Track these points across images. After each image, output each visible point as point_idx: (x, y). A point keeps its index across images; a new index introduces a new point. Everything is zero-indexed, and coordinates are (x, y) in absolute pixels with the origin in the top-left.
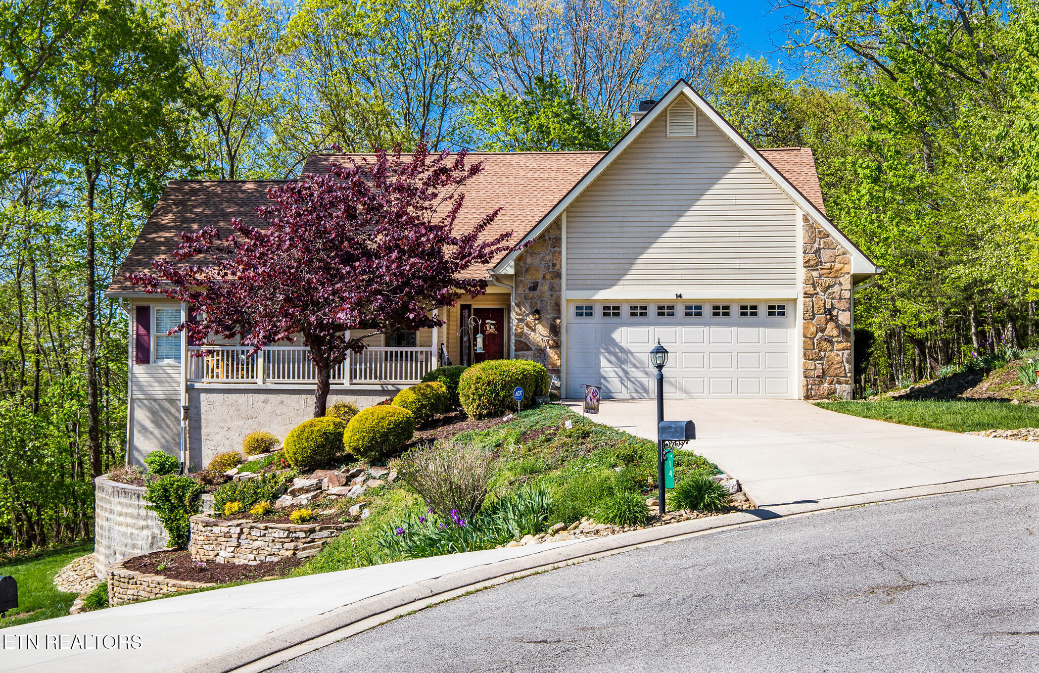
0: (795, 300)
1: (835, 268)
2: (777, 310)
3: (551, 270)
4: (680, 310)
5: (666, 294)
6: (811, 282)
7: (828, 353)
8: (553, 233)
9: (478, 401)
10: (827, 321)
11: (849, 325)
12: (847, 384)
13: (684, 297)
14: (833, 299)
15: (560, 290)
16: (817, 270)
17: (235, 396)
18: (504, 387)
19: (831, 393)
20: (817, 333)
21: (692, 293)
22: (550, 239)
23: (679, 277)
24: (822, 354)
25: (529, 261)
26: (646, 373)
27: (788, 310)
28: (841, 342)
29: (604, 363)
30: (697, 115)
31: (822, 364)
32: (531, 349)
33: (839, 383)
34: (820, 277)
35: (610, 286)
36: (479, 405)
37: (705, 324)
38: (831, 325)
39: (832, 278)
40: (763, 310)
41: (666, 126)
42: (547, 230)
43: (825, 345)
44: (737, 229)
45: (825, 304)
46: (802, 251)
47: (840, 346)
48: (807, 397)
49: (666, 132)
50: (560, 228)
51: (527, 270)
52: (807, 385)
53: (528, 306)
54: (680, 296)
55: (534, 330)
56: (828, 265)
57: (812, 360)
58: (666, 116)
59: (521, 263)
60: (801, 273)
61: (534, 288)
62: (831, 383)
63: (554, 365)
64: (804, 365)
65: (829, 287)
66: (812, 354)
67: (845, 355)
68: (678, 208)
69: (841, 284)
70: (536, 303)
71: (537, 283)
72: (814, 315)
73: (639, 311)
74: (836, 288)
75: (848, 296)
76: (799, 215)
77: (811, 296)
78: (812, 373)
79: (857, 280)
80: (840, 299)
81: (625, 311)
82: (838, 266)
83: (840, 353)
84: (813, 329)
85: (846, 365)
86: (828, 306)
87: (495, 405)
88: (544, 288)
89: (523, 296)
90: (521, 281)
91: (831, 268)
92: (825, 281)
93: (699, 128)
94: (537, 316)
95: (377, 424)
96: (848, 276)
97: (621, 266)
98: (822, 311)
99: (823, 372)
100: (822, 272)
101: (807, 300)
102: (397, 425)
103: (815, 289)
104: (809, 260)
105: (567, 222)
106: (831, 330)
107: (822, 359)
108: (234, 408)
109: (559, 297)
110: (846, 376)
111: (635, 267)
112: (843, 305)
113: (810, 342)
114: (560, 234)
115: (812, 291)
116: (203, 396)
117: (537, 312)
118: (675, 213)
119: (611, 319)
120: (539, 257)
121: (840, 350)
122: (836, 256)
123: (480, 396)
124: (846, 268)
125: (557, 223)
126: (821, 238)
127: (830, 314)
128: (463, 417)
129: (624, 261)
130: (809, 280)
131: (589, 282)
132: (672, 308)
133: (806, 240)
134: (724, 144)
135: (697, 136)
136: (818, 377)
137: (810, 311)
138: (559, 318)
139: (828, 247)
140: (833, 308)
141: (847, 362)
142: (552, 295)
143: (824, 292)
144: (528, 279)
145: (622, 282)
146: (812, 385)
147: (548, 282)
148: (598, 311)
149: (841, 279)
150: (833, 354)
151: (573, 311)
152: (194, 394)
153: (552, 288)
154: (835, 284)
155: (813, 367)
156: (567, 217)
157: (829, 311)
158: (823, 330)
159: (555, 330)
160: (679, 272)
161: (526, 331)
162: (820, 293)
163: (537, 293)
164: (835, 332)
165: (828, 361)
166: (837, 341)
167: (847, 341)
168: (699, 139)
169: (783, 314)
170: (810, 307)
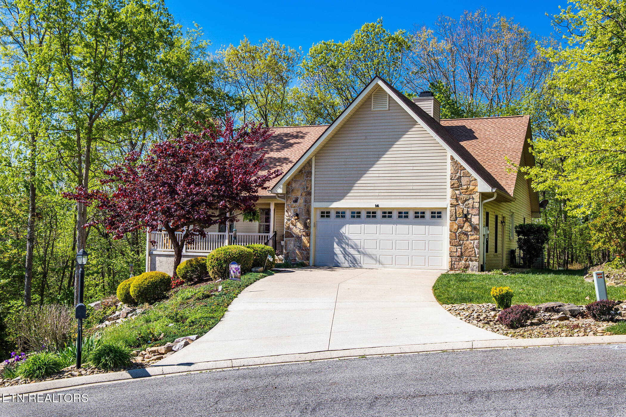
0: (446, 208)
1: (470, 189)
2: (437, 214)
3: (306, 190)
4: (379, 214)
5: (370, 204)
6: (455, 197)
7: (464, 242)
8: (307, 169)
10: (465, 222)
11: (478, 225)
12: (476, 261)
13: (380, 206)
14: (468, 208)
15: (310, 202)
16: (459, 190)
19: (466, 268)
20: (458, 229)
21: (386, 204)
22: (305, 172)
23: (377, 194)
24: (461, 242)
25: (293, 185)
26: (359, 252)
27: (443, 215)
28: (473, 235)
29: (335, 246)
31: (461, 249)
32: (293, 237)
33: (472, 261)
34: (461, 194)
35: (339, 200)
37: (394, 223)
38: (467, 224)
39: (468, 195)
40: (428, 215)
41: (371, 105)
42: (304, 167)
43: (463, 236)
44: (412, 165)
45: (463, 211)
46: (450, 178)
47: (472, 238)
48: (451, 269)
49: (371, 108)
50: (311, 166)
51: (292, 190)
52: (452, 261)
53: (292, 211)
54: (378, 206)
55: (295, 226)
56: (465, 187)
57: (455, 246)
58: (371, 98)
59: (290, 187)
60: (449, 192)
61: (296, 201)
62: (466, 261)
63: (306, 246)
64: (450, 249)
65: (466, 200)
66: (455, 242)
67: (475, 243)
68: (378, 153)
69: (473, 199)
70: (297, 210)
71: (298, 198)
72: (456, 218)
73: (356, 215)
74: (470, 201)
75: (478, 207)
76: (449, 156)
77: (455, 206)
78: (455, 254)
79: (484, 196)
80: (473, 208)
81: (348, 214)
82: (471, 187)
83: (472, 242)
84: (456, 227)
85: (476, 249)
86: (465, 212)
88: (301, 201)
89: (290, 206)
90: (289, 197)
91: (467, 189)
92: (464, 197)
93: (390, 105)
94: (297, 218)
96: (478, 194)
97: (345, 188)
98: (461, 215)
99: (462, 253)
100: (461, 191)
101: (452, 208)
103: (457, 202)
104: (454, 184)
105: (315, 162)
106: (467, 228)
107: (461, 245)
109: (309, 207)
110: (476, 257)
111: (354, 188)
112: (475, 211)
113: (454, 235)
114: (311, 168)
115: (455, 203)
116: (157, 258)
117: (297, 215)
118: (376, 156)
119: (340, 220)
120: (299, 183)
121: (472, 240)
122: (470, 181)
124: (477, 189)
125: (309, 163)
126: (461, 170)
127: (467, 218)
128: (209, 279)
129: (346, 185)
130: (454, 196)
131: (328, 198)
132: (374, 213)
133: (452, 171)
134: (402, 114)
135: (389, 110)
136: (458, 256)
137: (454, 216)
138: (309, 219)
139: (466, 175)
140: (468, 213)
141: (477, 248)
142: (305, 205)
144: (293, 196)
145: (347, 198)
146: (455, 261)
147: (304, 197)
148: (333, 214)
149: (473, 196)
150: (468, 242)
151: (319, 214)
152: (153, 257)
153: (306, 201)
154: (470, 199)
155: (455, 250)
156: (315, 159)
157: (466, 216)
158: (462, 228)
159: (307, 226)
160: (378, 191)
161: (291, 226)
162: (461, 204)
163: (298, 204)
164: (469, 229)
165: (465, 247)
166: (470, 234)
167: (476, 235)
168: (390, 111)
169: (440, 217)
170: (454, 213)
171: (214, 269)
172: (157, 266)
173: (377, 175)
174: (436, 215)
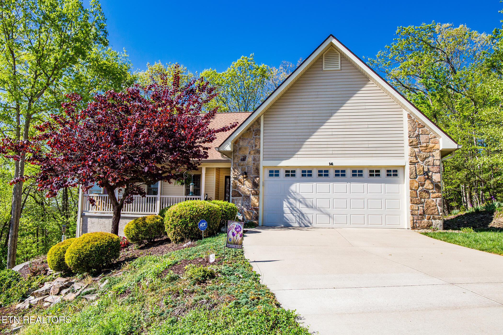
0: (404, 167)
1: (430, 147)
3: (254, 149)
4: (332, 173)
5: (324, 163)
6: (414, 155)
7: (426, 200)
8: (255, 127)
10: (426, 179)
11: (440, 182)
12: (439, 219)
13: (334, 165)
14: (428, 165)
15: (259, 160)
16: (418, 147)
17: (104, 220)
19: (429, 226)
20: (419, 187)
21: (339, 162)
22: (253, 130)
23: (331, 152)
24: (423, 200)
25: (241, 143)
27: (400, 173)
28: (435, 193)
29: (285, 205)
30: (341, 58)
31: (423, 207)
32: (241, 196)
33: (435, 219)
34: (420, 152)
35: (289, 158)
37: (347, 181)
38: (428, 182)
39: (428, 152)
40: (383, 173)
41: (322, 64)
42: (252, 125)
43: (424, 194)
44: (367, 123)
45: (423, 168)
46: (408, 136)
47: (434, 195)
48: (413, 228)
49: (322, 67)
50: (259, 124)
51: (240, 149)
52: (413, 220)
53: (240, 170)
54: (332, 164)
55: (244, 185)
56: (425, 145)
57: (416, 204)
58: (322, 59)
59: (237, 145)
60: (407, 150)
61: (244, 159)
62: (429, 219)
63: (255, 205)
64: (411, 207)
65: (426, 158)
66: (416, 200)
67: (438, 201)
68: (330, 111)
69: (433, 156)
70: (245, 168)
71: (246, 156)
72: (416, 175)
73: (307, 173)
74: (431, 159)
75: (438, 164)
76: (405, 114)
77: (414, 163)
78: (416, 212)
79: (444, 153)
80: (433, 165)
81: (298, 173)
82: (431, 145)
83: (434, 200)
84: (416, 184)
85: (439, 207)
86: (426, 170)
88: (250, 159)
89: (237, 164)
90: (236, 155)
91: (427, 146)
92: (424, 155)
93: (342, 65)
94: (245, 176)
96: (438, 151)
97: (296, 146)
98: (422, 173)
99: (424, 212)
100: (421, 149)
101: (412, 166)
103: (417, 160)
104: (412, 142)
105: (264, 121)
106: (428, 185)
107: (422, 203)
108: (103, 226)
109: (258, 165)
110: (439, 215)
111: (304, 146)
112: (436, 169)
113: (414, 193)
114: (260, 126)
115: (414, 160)
116: (89, 219)
117: (246, 173)
118: (328, 115)
119: (290, 178)
120: (247, 141)
121: (434, 198)
122: (430, 139)
124: (436, 146)
125: (258, 121)
126: (419, 128)
127: (428, 175)
129: (297, 143)
130: (413, 154)
131: (277, 156)
132: (327, 171)
133: (410, 129)
134: (357, 74)
135: (341, 70)
136: (420, 215)
137: (414, 173)
138: (258, 177)
139: (424, 133)
140: (429, 171)
141: (439, 206)
142: (254, 164)
143: (423, 161)
144: (240, 154)
145: (296, 156)
146: (416, 220)
147: (252, 156)
148: (282, 173)
149: (433, 153)
150: (430, 200)
151: (267, 173)
152: (85, 218)
153: (254, 160)
154: (430, 156)
155: (417, 209)
156: (264, 118)
157: (426, 173)
158: (423, 185)
159: (256, 185)
160: (331, 149)
161: (238, 184)
162: (420, 162)
163: (246, 162)
164: (431, 187)
165: (427, 205)
166: (432, 192)
167: (438, 192)
168: (342, 71)
169: (396, 175)
170: (414, 170)
171: (175, 229)
172: (88, 227)
173: (331, 133)
174: (392, 173)
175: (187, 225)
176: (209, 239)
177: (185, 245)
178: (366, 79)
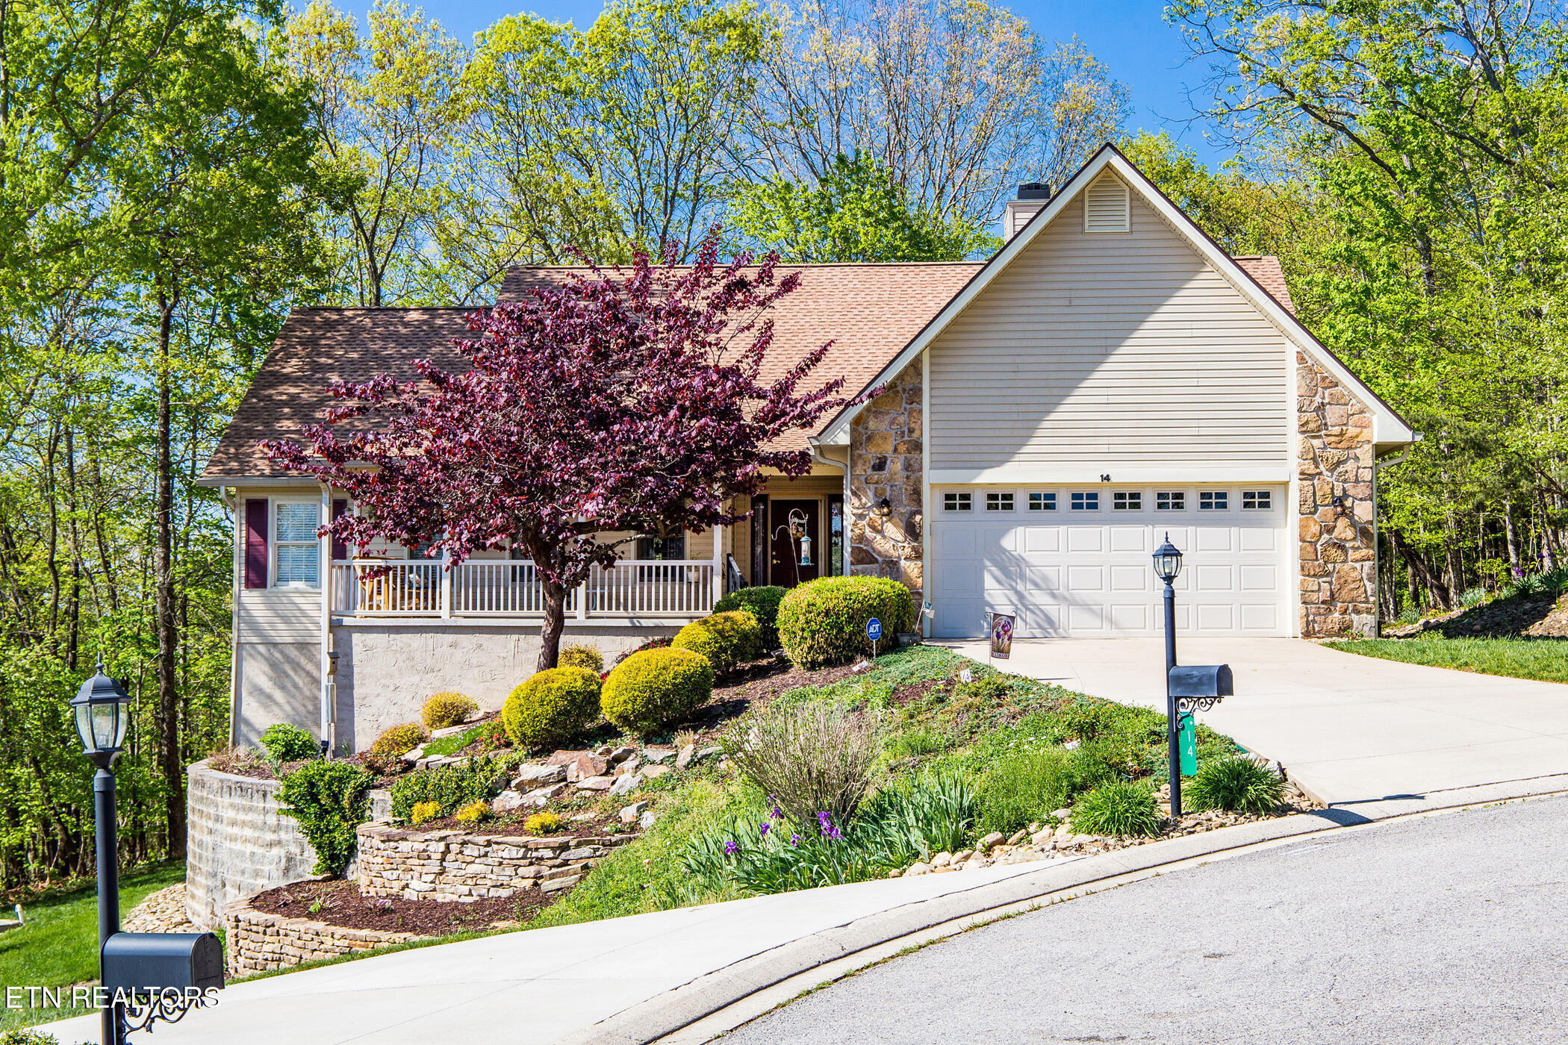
0: (1286, 484)
1: (1348, 435)
2: (1258, 499)
3: (906, 438)
4: (1106, 500)
5: (1086, 475)
6: (1311, 455)
7: (1338, 566)
8: (909, 382)
9: (809, 641)
10: (1337, 516)
11: (1371, 523)
12: (1368, 613)
13: (1113, 479)
14: (1345, 481)
15: (921, 469)
16: (1319, 437)
17: (405, 638)
18: (851, 619)
19: (1344, 629)
20: (1321, 534)
21: (1126, 474)
22: (904, 390)
23: (1105, 449)
24: (1330, 566)
25: (872, 424)
26: (1054, 596)
27: (1275, 500)
28: (1358, 548)
29: (989, 582)
30: (1131, 200)
31: (1330, 583)
32: (876, 561)
33: (1358, 612)
34: (1325, 447)
35: (1001, 463)
36: (811, 648)
37: (1145, 522)
38: (1342, 522)
39: (1344, 449)
40: (1235, 500)
41: (1083, 216)
42: (901, 377)
43: (1333, 553)
44: (1195, 374)
45: (1332, 489)
46: (1296, 408)
47: (1358, 555)
48: (1307, 635)
49: (1082, 224)
50: (919, 374)
51: (869, 438)
52: (1307, 615)
53: (871, 494)
54: (1108, 478)
55: (880, 532)
56: (1336, 430)
57: (1314, 576)
58: (1083, 201)
59: (860, 428)
60: (1295, 442)
61: (880, 466)
62: (1345, 612)
63: (912, 585)
64: (1302, 583)
65: (1339, 463)
66: (1314, 567)
67: (1366, 569)
68: (1103, 342)
69: (1357, 458)
70: (884, 490)
71: (885, 459)
72: (1316, 507)
73: (1042, 501)
74: (1350, 466)
75: (1369, 478)
76: (1291, 352)
77: (1311, 477)
78: (1314, 597)
79: (1383, 451)
80: (1357, 481)
81: (1021, 501)
82: (1352, 431)
83: (1358, 565)
84: (1315, 529)
85: (1367, 584)
86: (1338, 493)
87: (836, 648)
88: (896, 466)
89: (863, 478)
90: (860, 456)
91: (1342, 434)
92: (1333, 454)
93: (1135, 219)
94: (886, 510)
95: (656, 677)
96: (1368, 447)
97: (1016, 433)
98: (1329, 500)
99: (1332, 595)
100: (1327, 440)
101: (1306, 483)
102: (687, 678)
103: (1317, 467)
104: (1307, 423)
105: (931, 364)
106: (1343, 530)
107: (1328, 574)
108: (404, 656)
109: (919, 480)
110: (1367, 602)
111: (1039, 433)
112: (1362, 491)
113: (1310, 549)
114: (921, 379)
115: (1312, 470)
116: (356, 637)
117: (885, 503)
118: (1098, 351)
119: (1000, 514)
120: (887, 419)
121: (1357, 561)
122: (1349, 416)
123: (813, 633)
124: (1365, 435)
125: (915, 365)
126: (1325, 388)
127: (1342, 506)
128: (784, 665)
129: (1019, 425)
130: (1308, 452)
131: (966, 457)
132: (1094, 496)
133: (1302, 391)
134: (1176, 244)
135: (1132, 232)
136: (1323, 602)
137: (1310, 501)
138: (920, 513)
139: (1336, 402)
140: (1346, 495)
141: (1369, 580)
142: (908, 477)
143: (1332, 470)
144: (871, 453)
145: (1017, 457)
146: (1315, 615)
147: (902, 457)
148: (979, 501)
149: (1357, 451)
150: (1346, 567)
151: (941, 502)
152: (342, 633)
153: (908, 467)
154: (1348, 459)
155: (1316, 588)
156: (931, 356)
157: (1339, 501)
158: (1330, 530)
159: (913, 531)
160: (1105, 440)
161: (869, 533)
162: (1325, 473)
163: (885, 474)
164: (1349, 534)
165: (1339, 578)
166: (1353, 547)
167: (1367, 547)
168: (1135, 236)
169: (1266, 505)
170: (1310, 494)
171: (813, 638)
173: (1104, 399)
174: (1256, 500)
175: (841, 630)
176: (890, 657)
177: (856, 669)
178: (1194, 259)
